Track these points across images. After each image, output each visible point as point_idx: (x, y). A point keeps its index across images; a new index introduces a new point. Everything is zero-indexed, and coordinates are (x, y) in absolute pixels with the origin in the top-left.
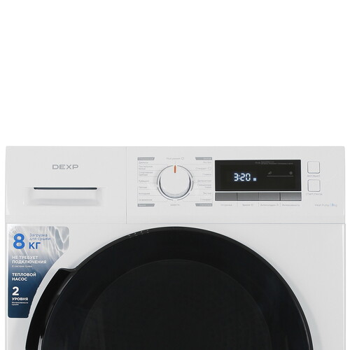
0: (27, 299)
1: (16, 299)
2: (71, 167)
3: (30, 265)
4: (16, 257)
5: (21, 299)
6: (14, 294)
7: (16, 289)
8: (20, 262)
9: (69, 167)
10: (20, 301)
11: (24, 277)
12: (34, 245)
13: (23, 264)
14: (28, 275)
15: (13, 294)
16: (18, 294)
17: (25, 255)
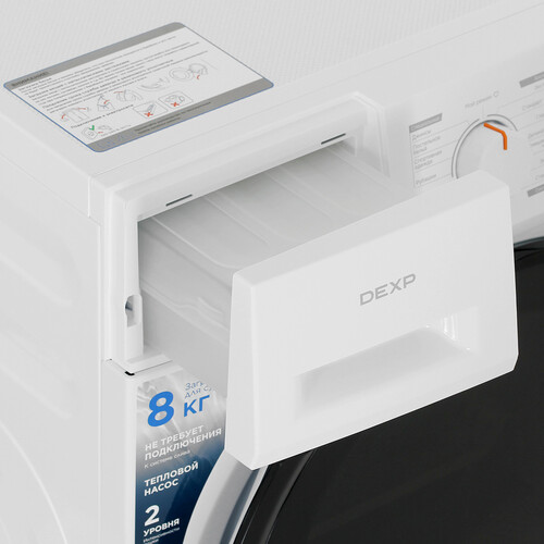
0: (177, 521)
1: (152, 530)
2: (401, 285)
3: (184, 449)
4: (155, 445)
5: (165, 526)
6: (148, 522)
7: (152, 511)
8: (163, 451)
9: (396, 286)
10: (162, 531)
11: (171, 479)
12: (196, 407)
13: (170, 454)
14: (181, 471)
15: (147, 524)
16: (157, 520)
17: (174, 432)
